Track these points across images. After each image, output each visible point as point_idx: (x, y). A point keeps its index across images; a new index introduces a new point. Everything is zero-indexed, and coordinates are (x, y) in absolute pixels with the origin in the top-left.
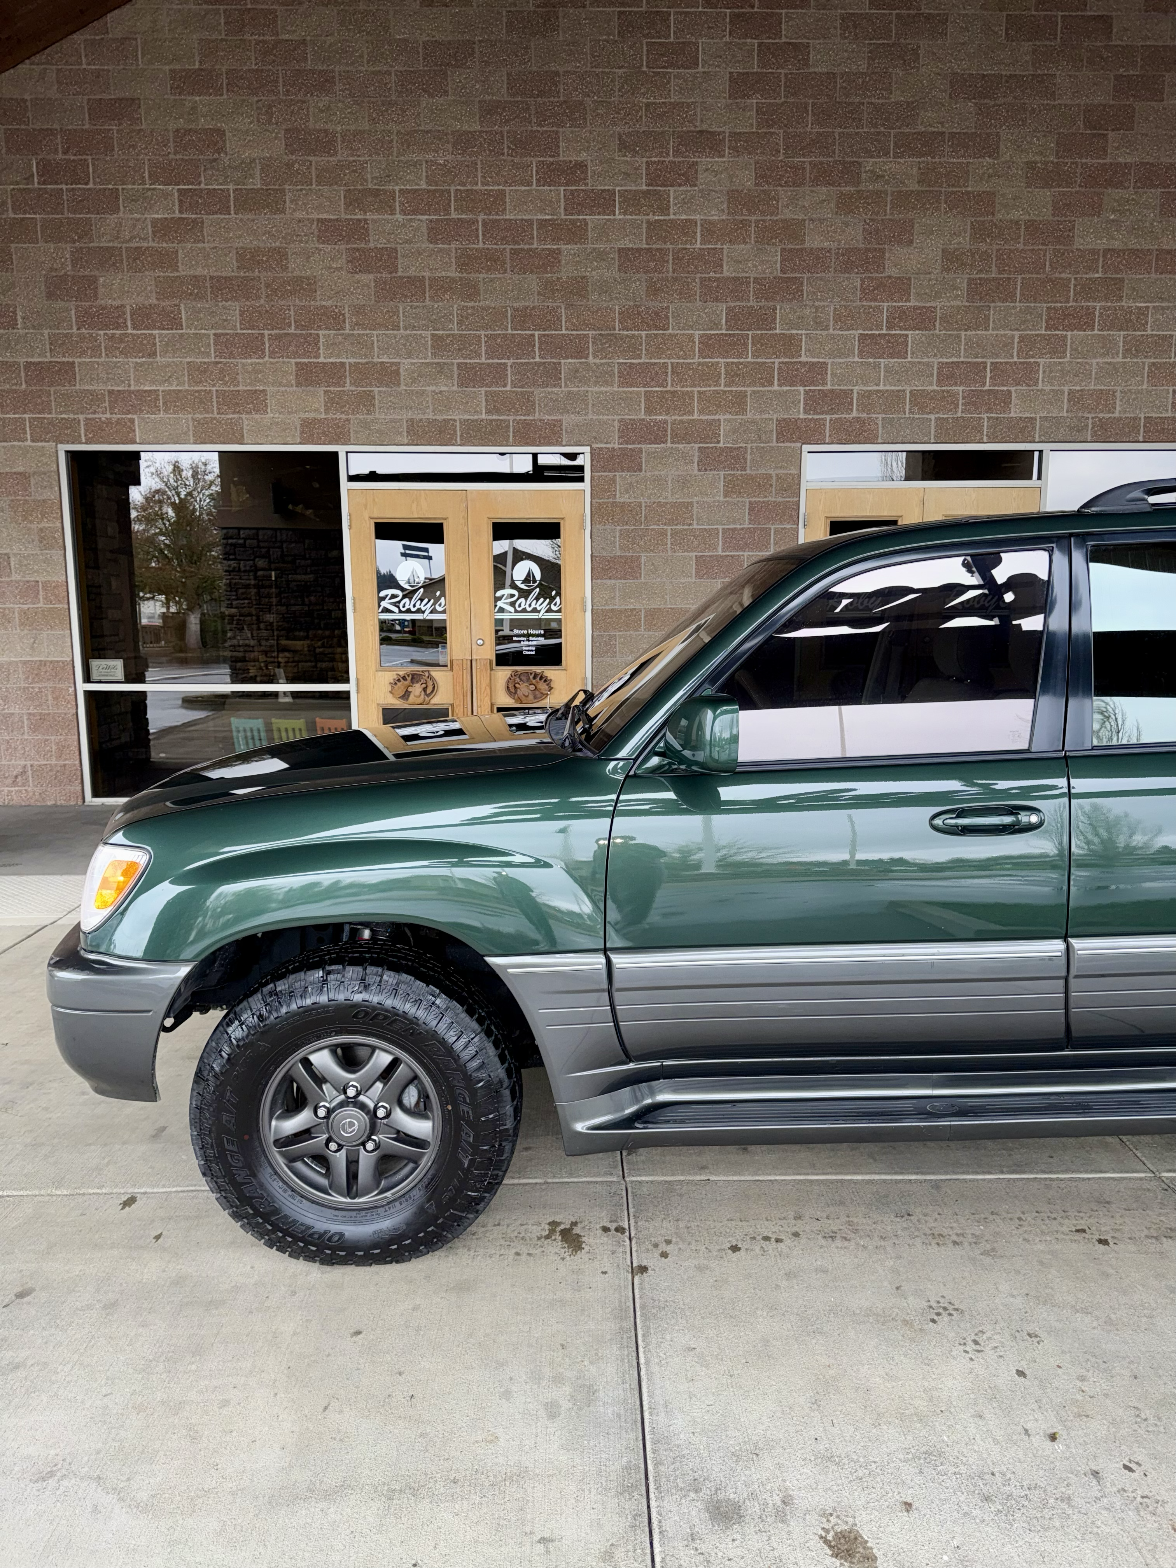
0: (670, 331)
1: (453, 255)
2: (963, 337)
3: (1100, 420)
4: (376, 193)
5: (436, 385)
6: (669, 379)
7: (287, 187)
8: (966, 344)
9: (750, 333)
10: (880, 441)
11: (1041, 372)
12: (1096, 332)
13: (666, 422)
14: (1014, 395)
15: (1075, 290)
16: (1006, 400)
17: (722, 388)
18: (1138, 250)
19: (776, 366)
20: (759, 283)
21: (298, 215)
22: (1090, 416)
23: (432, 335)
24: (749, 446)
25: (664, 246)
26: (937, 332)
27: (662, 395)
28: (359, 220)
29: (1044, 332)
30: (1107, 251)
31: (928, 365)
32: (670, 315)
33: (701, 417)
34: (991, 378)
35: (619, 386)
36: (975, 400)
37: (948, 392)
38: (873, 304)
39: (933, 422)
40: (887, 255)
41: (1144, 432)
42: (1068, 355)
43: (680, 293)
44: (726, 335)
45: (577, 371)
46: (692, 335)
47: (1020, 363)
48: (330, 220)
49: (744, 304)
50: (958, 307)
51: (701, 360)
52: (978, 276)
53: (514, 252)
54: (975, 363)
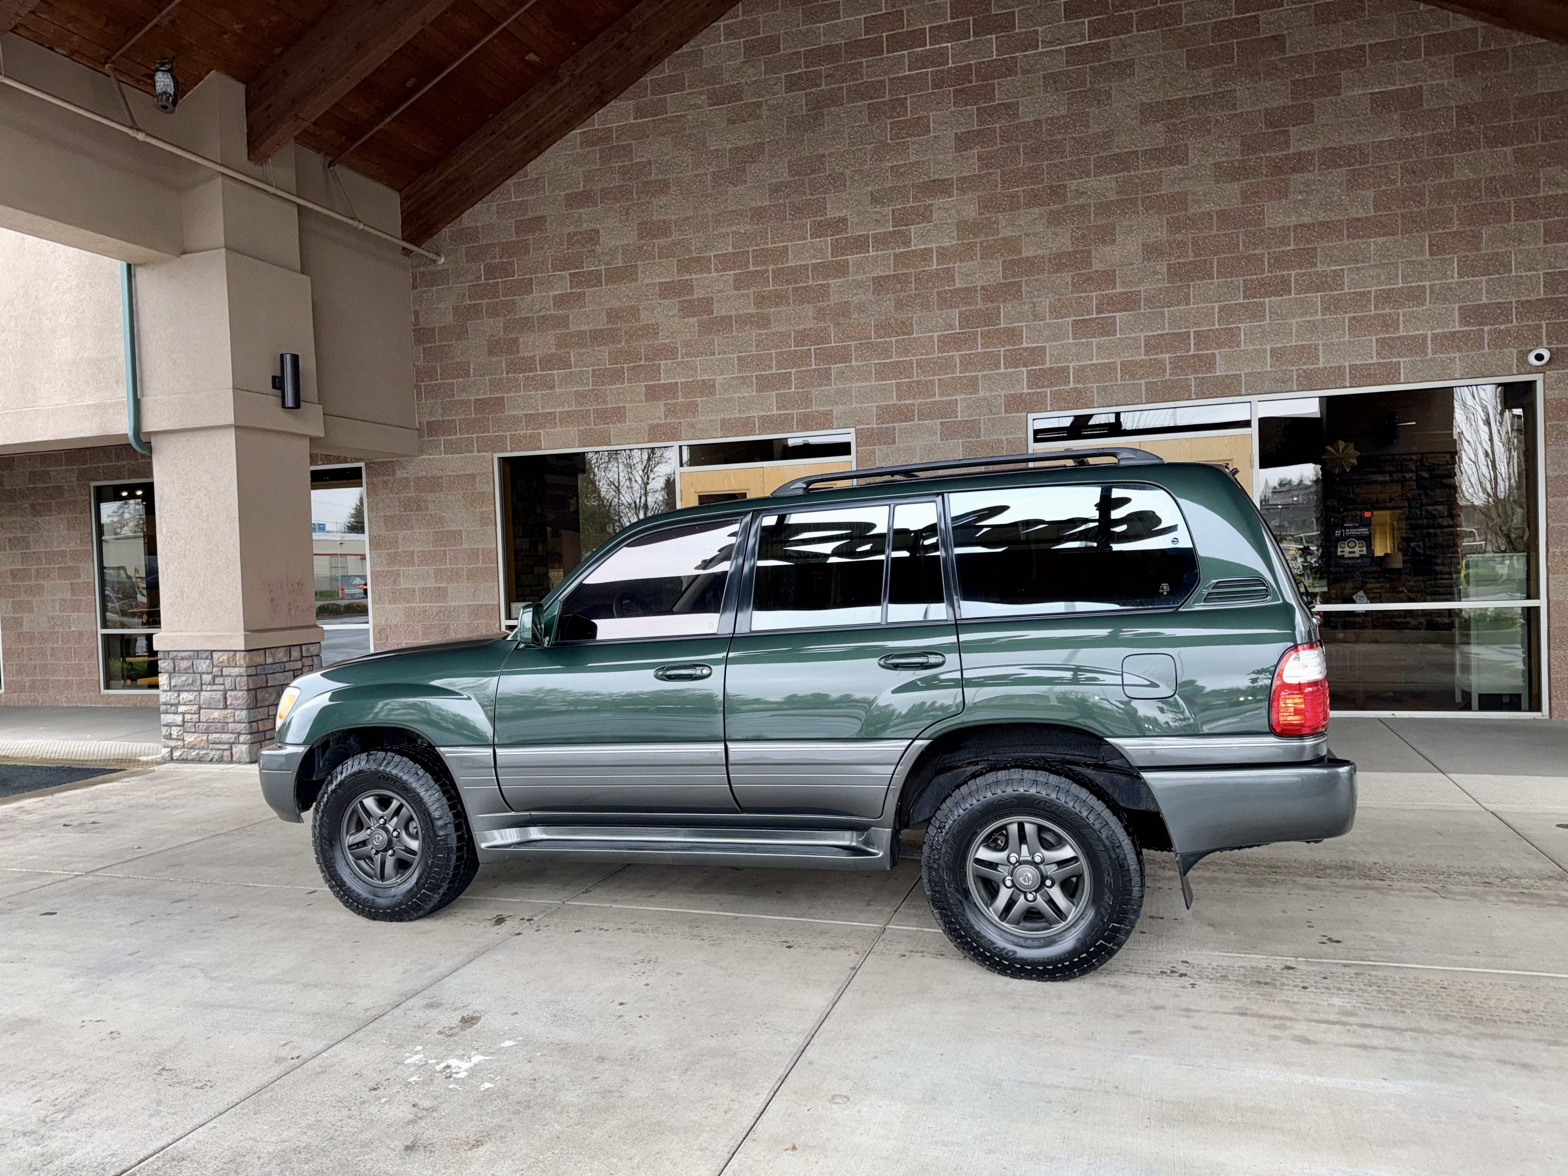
0: (914, 335)
1: (752, 297)
2: (1166, 313)
3: (1304, 371)
4: (698, 260)
5: (740, 392)
6: (915, 372)
7: (639, 263)
8: (1170, 318)
9: (979, 329)
10: (1096, 405)
11: (1242, 335)
12: (1293, 296)
13: (913, 405)
14: (1218, 356)
15: (1269, 262)
16: (1210, 362)
17: (958, 374)
18: (1328, 222)
19: (1002, 353)
20: (985, 290)
21: (647, 281)
22: (1294, 368)
23: (738, 357)
24: (982, 418)
25: (907, 271)
26: (1142, 311)
27: (909, 386)
28: (686, 280)
29: (1242, 301)
30: (1296, 227)
31: (1136, 339)
32: (914, 323)
33: (942, 399)
34: (1195, 344)
35: (876, 381)
36: (1179, 365)
37: (1156, 359)
38: (1083, 295)
39: (1143, 386)
40: (1093, 254)
41: (1351, 378)
42: (1268, 318)
43: (922, 305)
44: (959, 333)
45: (843, 373)
46: (932, 336)
47: (1222, 329)
48: (666, 283)
49: (973, 307)
50: (1160, 289)
51: (940, 355)
52: (1177, 261)
53: (795, 290)
54: (1179, 333)
